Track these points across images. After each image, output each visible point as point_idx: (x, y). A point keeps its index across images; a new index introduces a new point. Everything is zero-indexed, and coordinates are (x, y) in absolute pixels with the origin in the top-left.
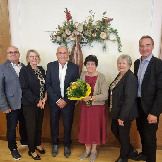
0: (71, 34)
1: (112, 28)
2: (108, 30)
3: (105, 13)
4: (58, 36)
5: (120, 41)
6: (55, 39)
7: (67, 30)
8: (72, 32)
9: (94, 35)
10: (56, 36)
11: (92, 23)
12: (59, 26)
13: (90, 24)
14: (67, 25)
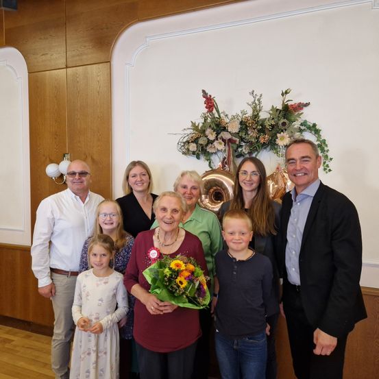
0: (217, 139)
1: (305, 122)
2: (296, 126)
3: (286, 93)
4: (192, 142)
5: (326, 149)
6: (186, 147)
7: (208, 131)
8: (218, 134)
9: (264, 138)
10: (188, 142)
11: (260, 114)
12: (193, 124)
13: (255, 116)
14: (209, 120)
